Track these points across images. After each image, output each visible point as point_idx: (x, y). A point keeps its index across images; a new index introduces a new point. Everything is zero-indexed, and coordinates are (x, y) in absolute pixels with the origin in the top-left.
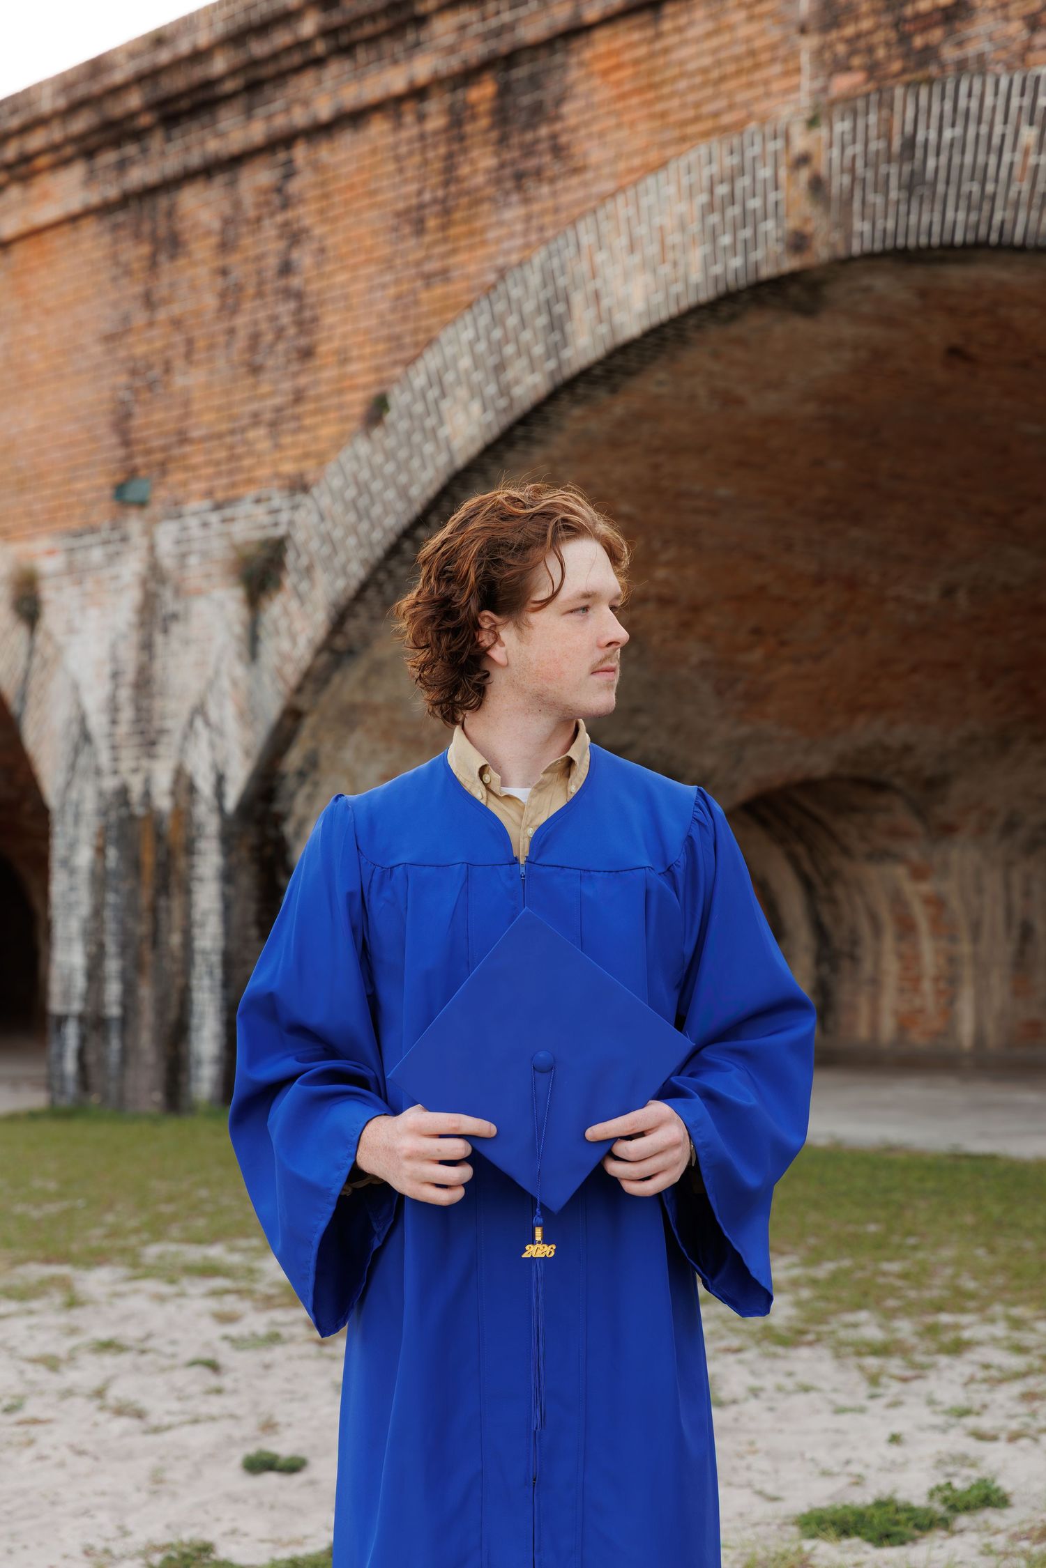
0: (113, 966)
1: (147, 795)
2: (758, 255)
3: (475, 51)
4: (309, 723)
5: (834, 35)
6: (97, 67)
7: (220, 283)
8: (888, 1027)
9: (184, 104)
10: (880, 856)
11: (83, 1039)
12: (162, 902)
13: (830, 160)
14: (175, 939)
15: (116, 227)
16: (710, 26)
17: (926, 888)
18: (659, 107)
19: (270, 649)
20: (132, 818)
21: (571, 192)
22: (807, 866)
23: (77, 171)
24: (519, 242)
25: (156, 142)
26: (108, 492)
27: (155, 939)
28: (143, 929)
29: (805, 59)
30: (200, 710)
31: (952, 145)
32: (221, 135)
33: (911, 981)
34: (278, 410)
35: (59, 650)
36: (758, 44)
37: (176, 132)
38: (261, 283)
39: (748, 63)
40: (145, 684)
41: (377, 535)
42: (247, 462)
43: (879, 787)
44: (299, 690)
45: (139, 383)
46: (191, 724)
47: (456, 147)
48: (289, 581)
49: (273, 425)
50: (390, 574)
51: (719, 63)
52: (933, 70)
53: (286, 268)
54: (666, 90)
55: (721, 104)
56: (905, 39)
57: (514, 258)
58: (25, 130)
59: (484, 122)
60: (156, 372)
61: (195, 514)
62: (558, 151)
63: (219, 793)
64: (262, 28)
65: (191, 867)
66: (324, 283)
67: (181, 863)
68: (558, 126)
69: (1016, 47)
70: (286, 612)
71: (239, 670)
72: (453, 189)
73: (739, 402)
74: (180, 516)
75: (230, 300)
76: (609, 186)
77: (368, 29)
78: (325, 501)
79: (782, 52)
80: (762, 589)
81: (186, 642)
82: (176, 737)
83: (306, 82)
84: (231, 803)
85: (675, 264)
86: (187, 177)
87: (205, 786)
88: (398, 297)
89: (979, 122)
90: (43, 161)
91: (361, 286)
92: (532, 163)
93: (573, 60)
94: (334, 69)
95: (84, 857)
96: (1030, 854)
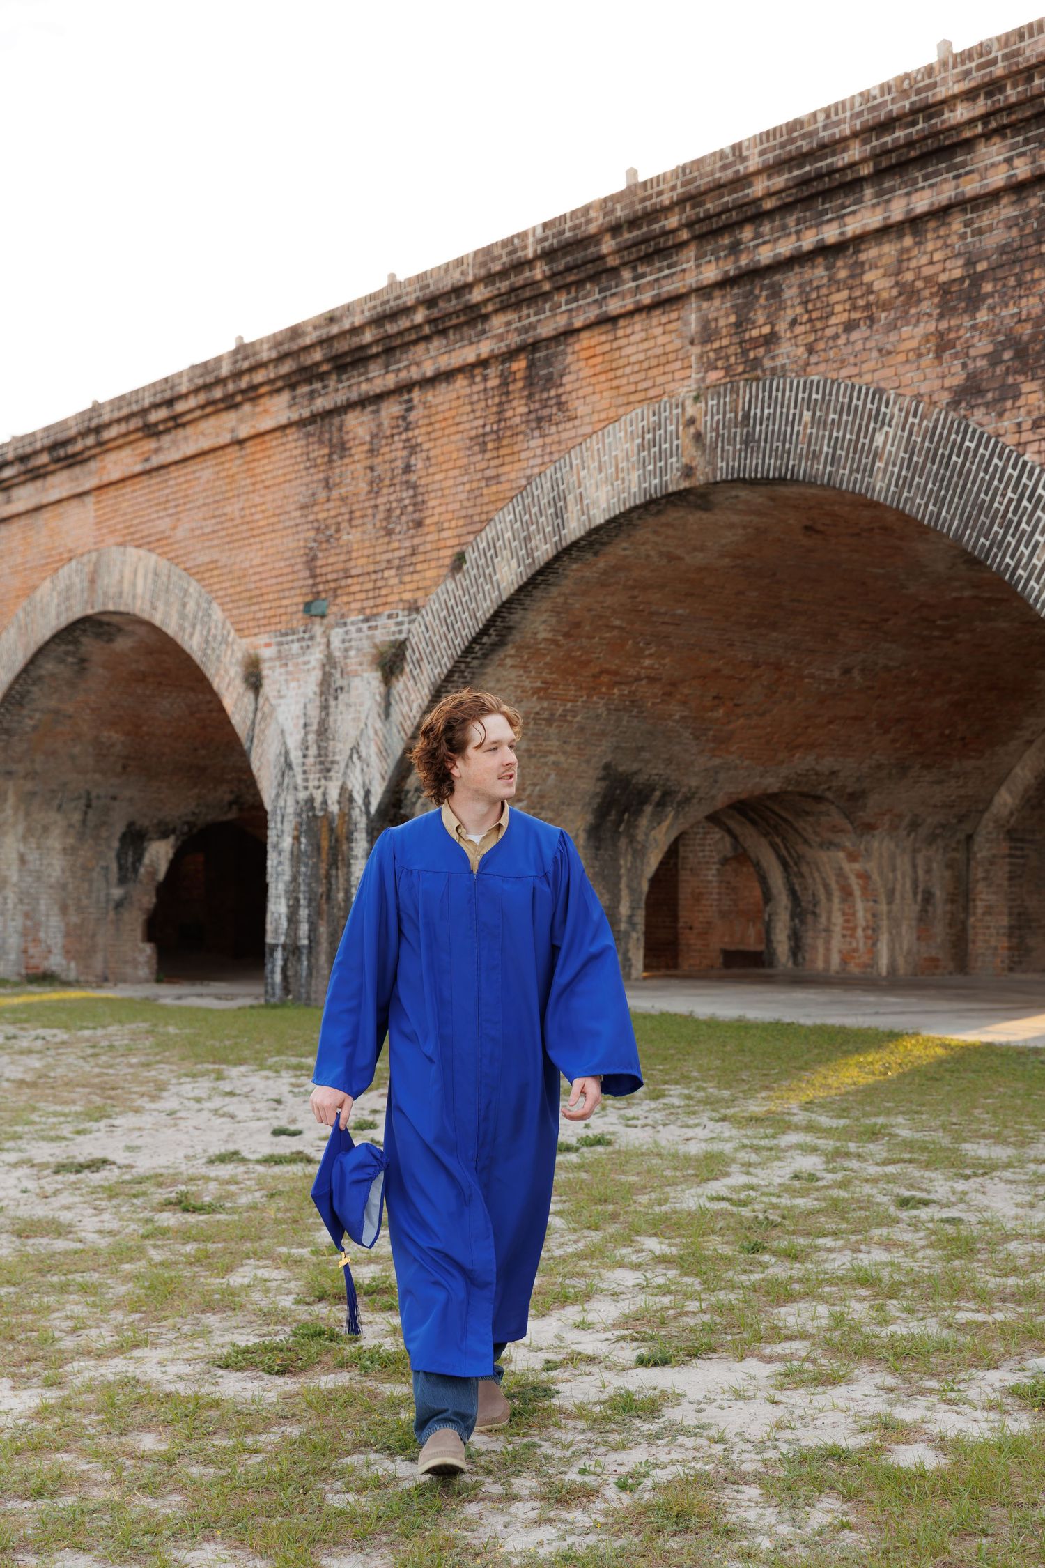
0: (303, 913)
1: (325, 802)
2: (668, 478)
3: (514, 340)
5: (709, 347)
6: (295, 332)
7: (369, 474)
8: (835, 960)
9: (348, 360)
10: (829, 845)
11: (286, 960)
12: (334, 872)
13: (705, 423)
14: (341, 895)
15: (308, 435)
16: (643, 335)
17: (857, 866)
18: (615, 383)
19: (396, 710)
20: (315, 816)
21: (568, 432)
22: (784, 852)
23: (285, 397)
24: (539, 461)
25: (332, 381)
26: (301, 607)
27: (329, 896)
28: (322, 889)
29: (693, 359)
30: (355, 749)
31: (768, 419)
32: (368, 380)
33: (850, 930)
34: (401, 558)
35: (273, 708)
36: (669, 348)
37: (344, 377)
38: (393, 478)
39: (663, 359)
40: (323, 731)
41: (458, 641)
42: (384, 592)
43: (819, 799)
45: (321, 537)
46: (351, 757)
47: (504, 398)
48: (408, 668)
49: (398, 568)
51: (647, 358)
52: (759, 372)
53: (408, 469)
54: (619, 373)
55: (648, 383)
56: (745, 352)
57: (536, 470)
58: (252, 369)
59: (520, 384)
60: (331, 531)
61: (353, 623)
62: (560, 405)
63: (367, 803)
64: (393, 316)
65: (351, 849)
66: (429, 479)
67: (345, 847)
68: (561, 390)
69: (801, 363)
70: (406, 688)
71: (379, 725)
72: (503, 424)
73: (680, 559)
74: (345, 624)
75: (375, 486)
76: (588, 429)
77: (454, 321)
78: (429, 618)
79: (681, 355)
80: (717, 671)
81: (348, 705)
82: (343, 765)
83: (419, 350)
84: (373, 809)
85: (623, 479)
86: (350, 406)
87: (359, 798)
88: (472, 490)
89: (782, 407)
90: (263, 390)
91: (451, 482)
92: (546, 412)
93: (569, 350)
94: (436, 343)
95: (287, 843)
96: (930, 844)
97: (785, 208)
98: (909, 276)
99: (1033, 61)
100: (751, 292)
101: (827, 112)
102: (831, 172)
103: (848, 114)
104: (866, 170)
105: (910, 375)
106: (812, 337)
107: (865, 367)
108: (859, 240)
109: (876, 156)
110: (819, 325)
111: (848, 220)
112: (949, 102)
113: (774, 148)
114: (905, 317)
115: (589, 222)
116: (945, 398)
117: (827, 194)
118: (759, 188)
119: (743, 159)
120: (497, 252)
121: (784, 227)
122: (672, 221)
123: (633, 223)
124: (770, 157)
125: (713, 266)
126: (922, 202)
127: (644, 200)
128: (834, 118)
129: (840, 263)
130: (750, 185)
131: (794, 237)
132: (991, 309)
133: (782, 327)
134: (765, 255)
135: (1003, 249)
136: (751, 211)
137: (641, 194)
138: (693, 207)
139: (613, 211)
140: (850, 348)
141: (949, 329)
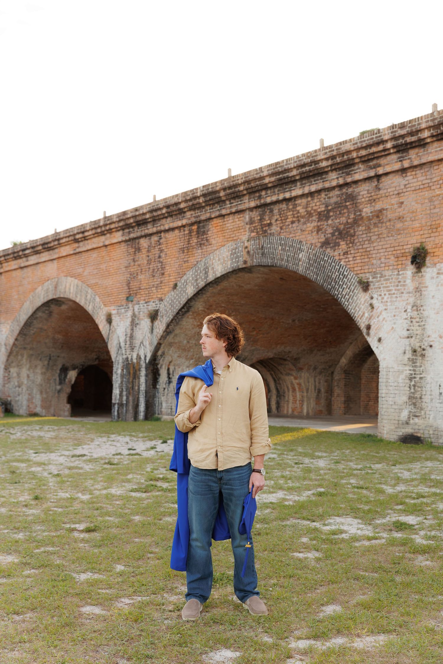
0: (124, 393)
1: (132, 359)
2: (239, 264)
3: (193, 220)
4: (163, 345)
5: (252, 226)
6: (124, 213)
7: (147, 258)
8: (290, 411)
9: (141, 222)
10: (288, 374)
11: (118, 408)
12: (134, 380)
13: (250, 248)
14: (137, 388)
15: (128, 245)
16: (232, 221)
17: (297, 381)
18: (224, 234)
19: (155, 331)
20: (129, 363)
21: (209, 248)
22: (274, 376)
23: (120, 233)
24: (200, 257)
25: (136, 229)
26: (125, 298)
27: (133, 388)
28: (130, 386)
29: (247, 229)
30: (142, 343)
31: (269, 248)
32: (148, 229)
33: (295, 401)
34: (157, 284)
35: (115, 329)
36: (240, 225)
37: (140, 228)
38: (155, 259)
39: (238, 229)
40: (132, 337)
41: (175, 310)
42: (152, 294)
43: (285, 360)
44: (160, 339)
45: (132, 277)
46: (140, 345)
47: (190, 237)
48: (159, 318)
49: (156, 287)
50: (177, 317)
51: (234, 228)
52: (266, 234)
53: (160, 257)
54: (225, 232)
55: (234, 235)
56: (262, 228)
57: (199, 259)
58: (110, 224)
59: (195, 233)
60: (135, 275)
61: (142, 304)
62: (207, 240)
63: (145, 359)
64: (156, 210)
65: (140, 373)
66: (166, 260)
67: (138, 373)
68: (207, 236)
69: (279, 232)
70: (158, 324)
71: (149, 335)
72: (189, 245)
73: (242, 287)
74: (139, 304)
75: (149, 262)
76: (215, 248)
77: (175, 213)
78: (166, 303)
79: (244, 227)
80: (254, 320)
81: (140, 329)
82: (138, 347)
83: (164, 221)
84: (147, 361)
85: (226, 264)
86: (141, 237)
87: (143, 357)
88: (179, 265)
89: (273, 245)
90: (114, 230)
91: (173, 262)
92: (203, 242)
93: (210, 224)
94: (169, 219)
95: (119, 371)
96: (320, 374)
97: (274, 187)
98: (309, 209)
99: (344, 151)
100: (264, 210)
101: (287, 160)
102: (288, 177)
103: (293, 161)
104: (298, 178)
105: (309, 238)
106: (282, 225)
107: (297, 234)
108: (296, 198)
109: (300, 174)
110: (284, 221)
111: (292, 191)
112: (321, 160)
113: (271, 169)
114: (308, 220)
115: (216, 186)
116: (319, 245)
117: (287, 183)
118: (267, 180)
119: (262, 172)
120: (189, 193)
121: (274, 192)
122: (241, 188)
123: (230, 188)
124: (270, 172)
125: (253, 202)
126: (313, 188)
127: (233, 181)
128: (289, 162)
129: (290, 204)
130: (264, 179)
131: (277, 195)
132: (332, 220)
133: (273, 221)
134: (268, 200)
135: (336, 203)
136: (265, 187)
137: (232, 179)
138: (248, 184)
139: (224, 184)
140: (292, 229)
141: (321, 225)
